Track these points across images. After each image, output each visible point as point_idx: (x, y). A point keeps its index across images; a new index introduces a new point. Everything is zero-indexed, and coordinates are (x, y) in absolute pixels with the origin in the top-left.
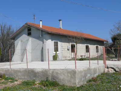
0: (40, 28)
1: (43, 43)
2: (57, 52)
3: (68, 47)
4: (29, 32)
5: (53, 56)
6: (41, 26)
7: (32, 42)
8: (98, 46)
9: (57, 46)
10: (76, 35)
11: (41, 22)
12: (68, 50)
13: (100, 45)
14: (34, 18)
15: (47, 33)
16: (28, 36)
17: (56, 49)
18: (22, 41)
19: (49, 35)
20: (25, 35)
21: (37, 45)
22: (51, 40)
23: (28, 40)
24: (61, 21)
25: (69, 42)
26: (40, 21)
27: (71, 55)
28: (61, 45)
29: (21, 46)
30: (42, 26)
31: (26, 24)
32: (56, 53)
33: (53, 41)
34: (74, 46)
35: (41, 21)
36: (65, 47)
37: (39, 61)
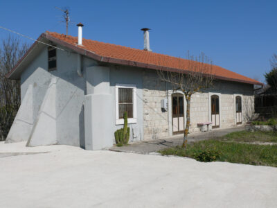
0: (78, 48)
1: (86, 93)
2: (130, 120)
3: (162, 102)
4: (51, 59)
5: (115, 133)
6: (80, 42)
7: (58, 87)
8: (241, 95)
9: (130, 100)
10: (186, 68)
11: (80, 28)
12: (163, 110)
13: (244, 94)
14: (67, 20)
15: (96, 63)
16: (49, 71)
17: (126, 112)
18: (35, 85)
19: (100, 67)
20: (42, 69)
21: (71, 98)
22: (108, 83)
23: (49, 82)
24: (147, 32)
25: (166, 89)
26: (79, 25)
27: (170, 125)
28: (142, 96)
29: (33, 97)
30: (83, 41)
31: (42, 37)
32: (126, 121)
33: (117, 87)
34: (181, 99)
35: (82, 26)
36: (154, 104)
37: (75, 145)
